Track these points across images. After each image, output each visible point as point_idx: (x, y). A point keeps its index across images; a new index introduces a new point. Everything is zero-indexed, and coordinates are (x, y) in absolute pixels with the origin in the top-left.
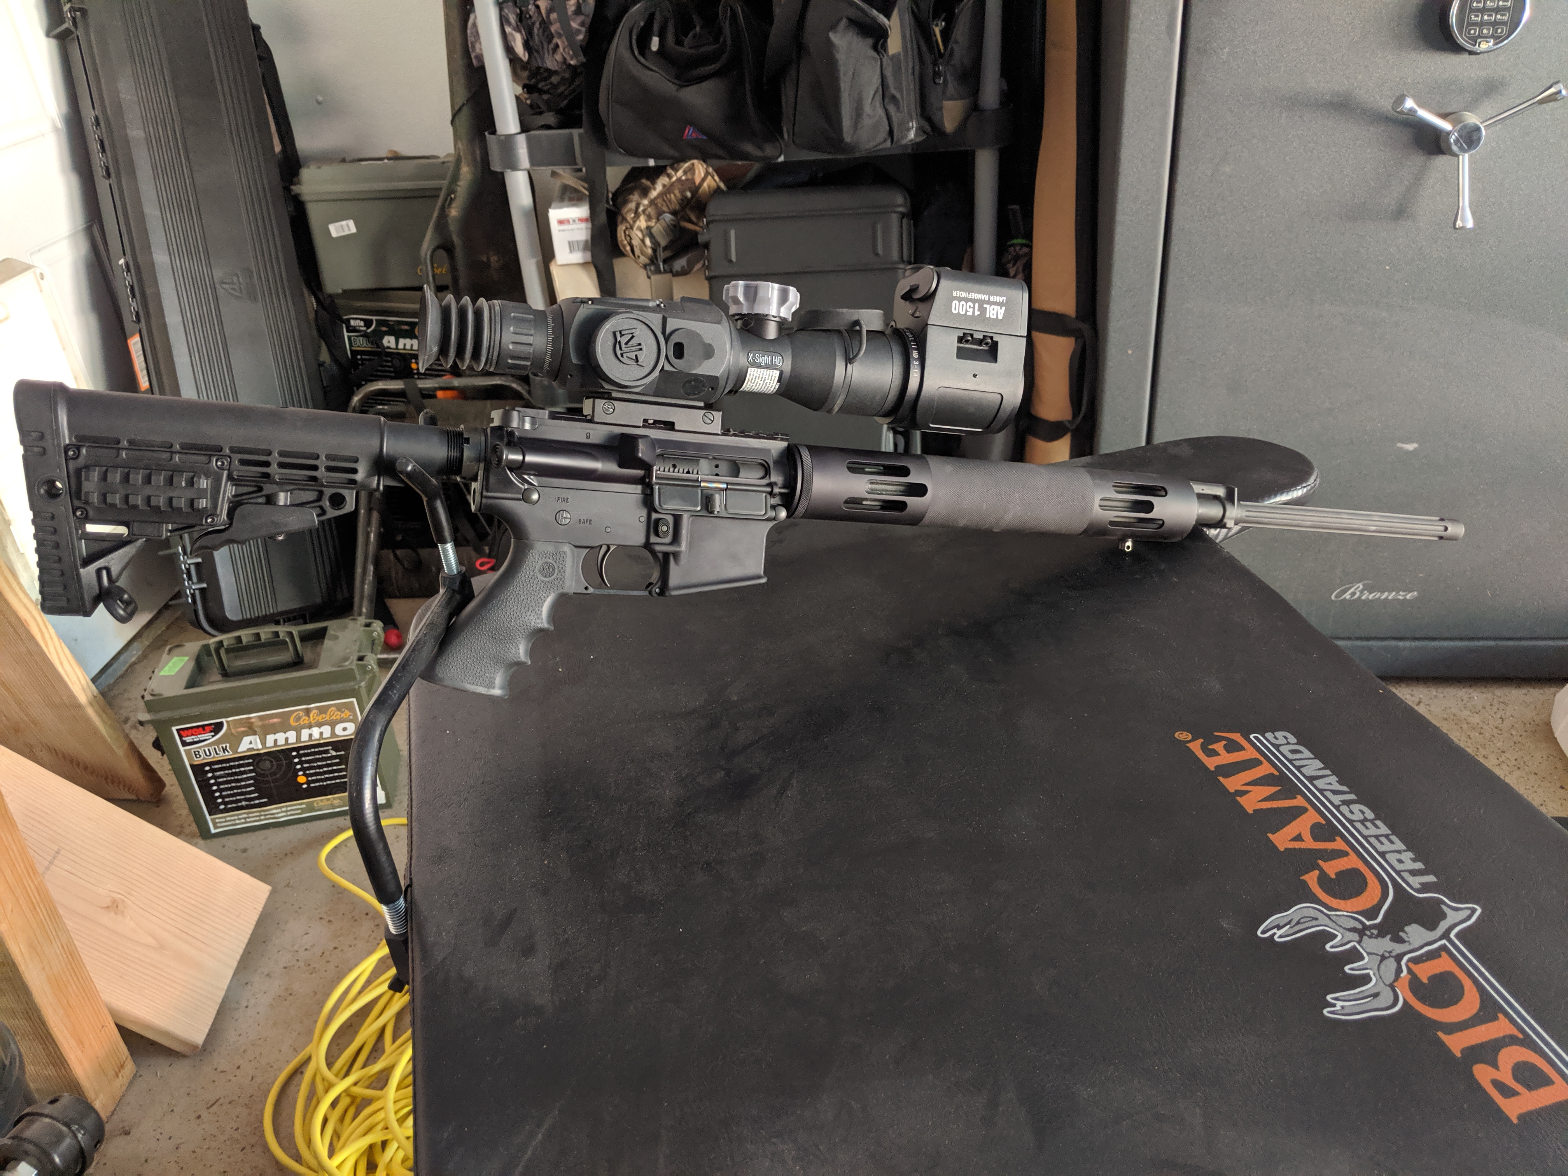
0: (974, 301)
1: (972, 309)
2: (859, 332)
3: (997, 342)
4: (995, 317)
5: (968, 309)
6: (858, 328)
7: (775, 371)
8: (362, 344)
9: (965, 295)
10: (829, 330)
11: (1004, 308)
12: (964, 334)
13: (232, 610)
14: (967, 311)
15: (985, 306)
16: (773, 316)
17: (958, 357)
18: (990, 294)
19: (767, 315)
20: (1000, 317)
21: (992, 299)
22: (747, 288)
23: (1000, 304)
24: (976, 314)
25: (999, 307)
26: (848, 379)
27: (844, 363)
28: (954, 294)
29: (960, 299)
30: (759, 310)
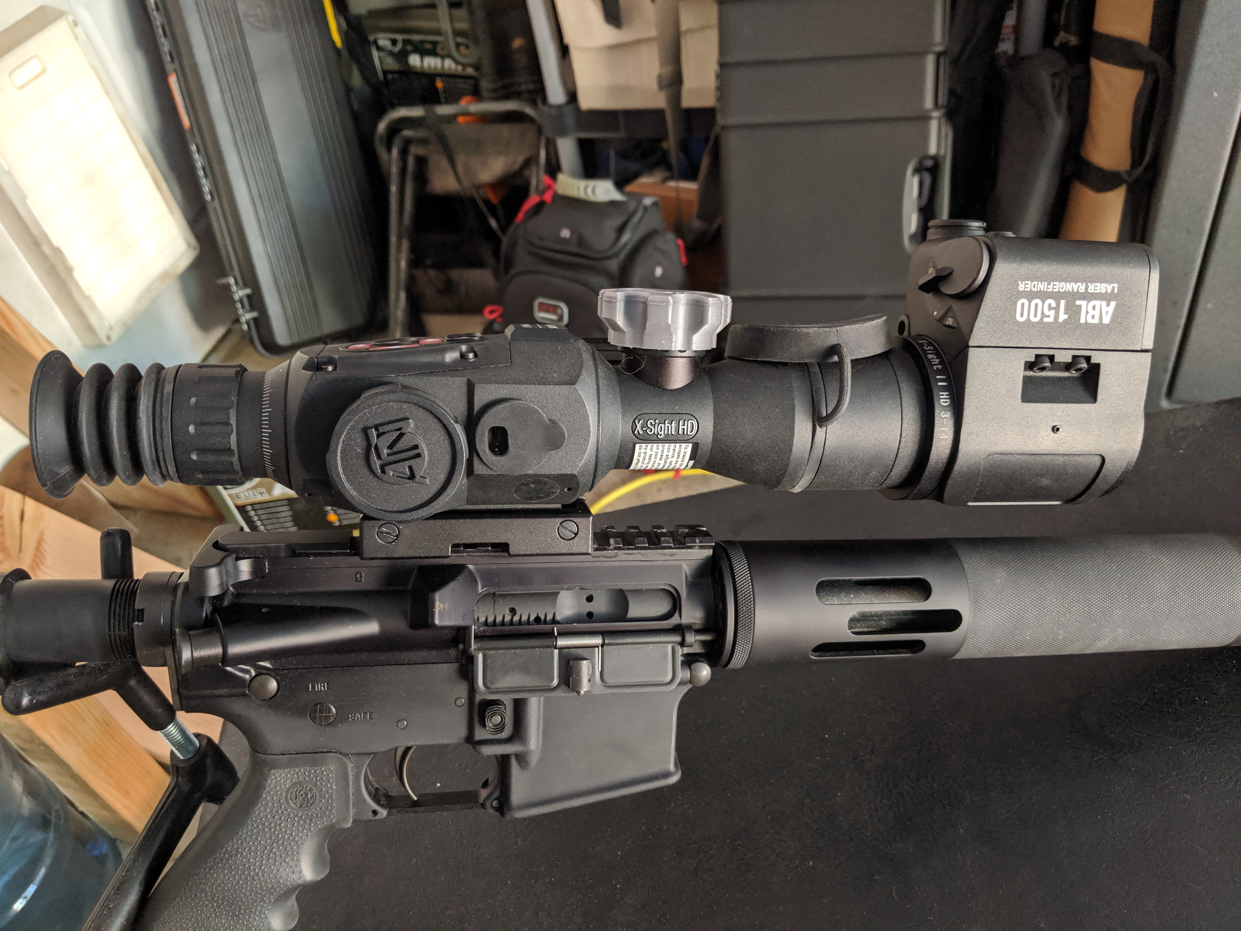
0: (1057, 296)
1: (1052, 312)
2: (840, 365)
3: (1098, 366)
4: (1096, 321)
5: (1047, 312)
6: (836, 358)
7: (684, 445)
8: (391, 63)
9: (1041, 286)
10: (785, 364)
11: (1113, 304)
12: (1037, 356)
13: (281, 337)
14: (1043, 315)
15: (1078, 303)
16: (680, 351)
17: (1026, 398)
18: (1086, 280)
19: (668, 351)
20: (1106, 320)
21: (1091, 288)
22: (630, 302)
23: (1106, 297)
24: (1061, 320)
25: (1104, 303)
26: (818, 451)
27: (810, 426)
28: (1021, 287)
29: (1031, 296)
30: (651, 343)
